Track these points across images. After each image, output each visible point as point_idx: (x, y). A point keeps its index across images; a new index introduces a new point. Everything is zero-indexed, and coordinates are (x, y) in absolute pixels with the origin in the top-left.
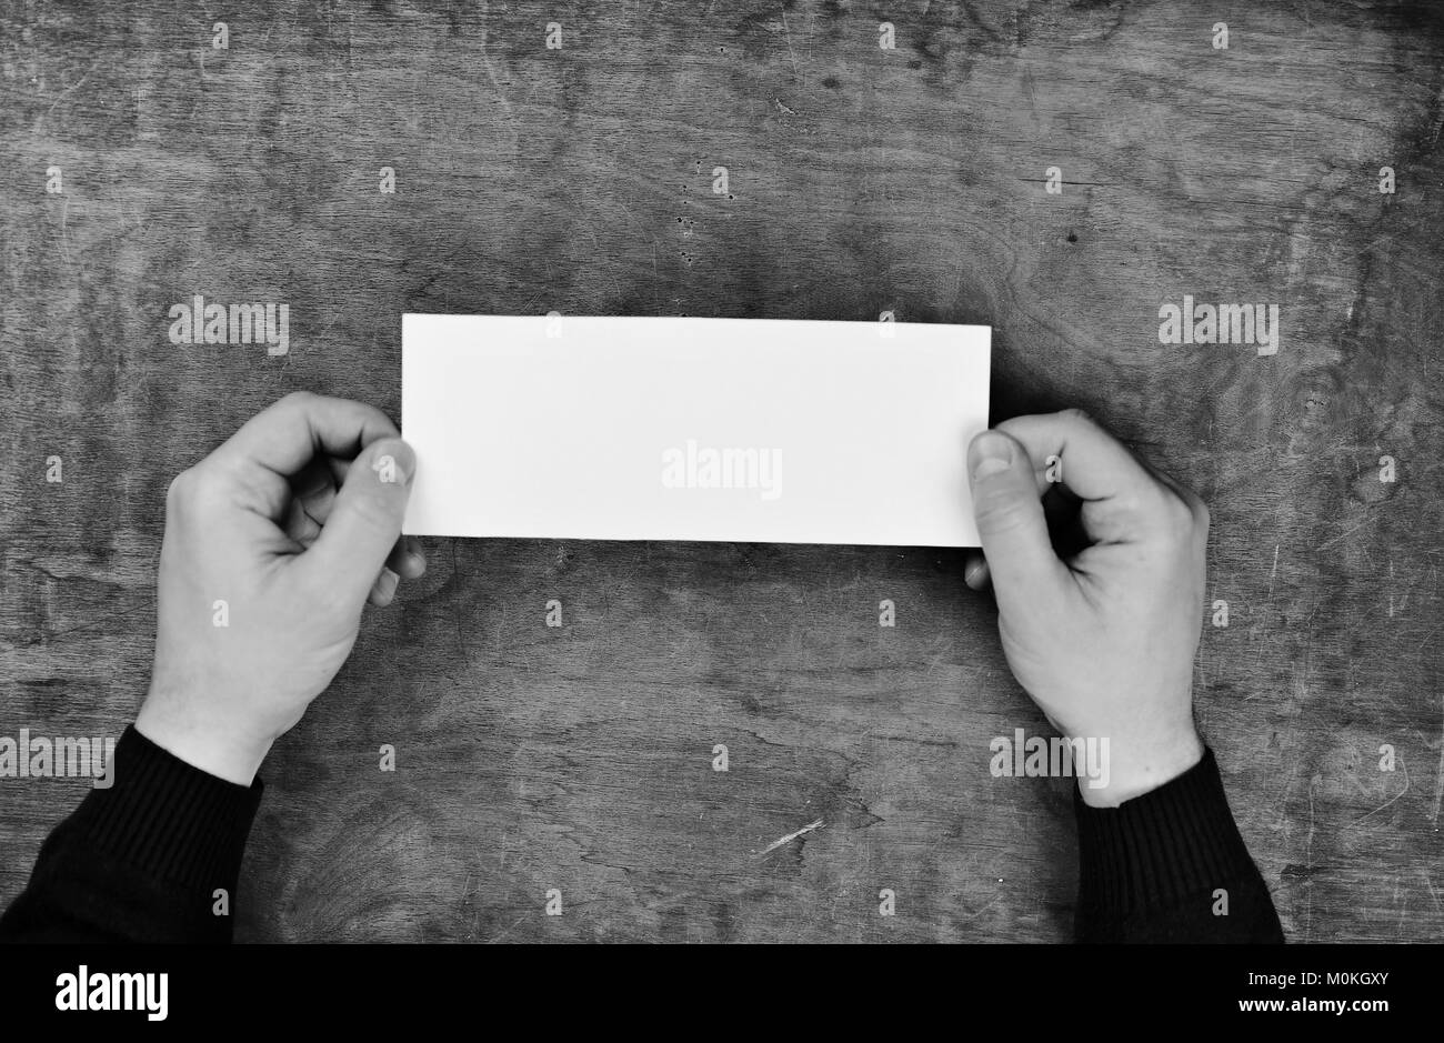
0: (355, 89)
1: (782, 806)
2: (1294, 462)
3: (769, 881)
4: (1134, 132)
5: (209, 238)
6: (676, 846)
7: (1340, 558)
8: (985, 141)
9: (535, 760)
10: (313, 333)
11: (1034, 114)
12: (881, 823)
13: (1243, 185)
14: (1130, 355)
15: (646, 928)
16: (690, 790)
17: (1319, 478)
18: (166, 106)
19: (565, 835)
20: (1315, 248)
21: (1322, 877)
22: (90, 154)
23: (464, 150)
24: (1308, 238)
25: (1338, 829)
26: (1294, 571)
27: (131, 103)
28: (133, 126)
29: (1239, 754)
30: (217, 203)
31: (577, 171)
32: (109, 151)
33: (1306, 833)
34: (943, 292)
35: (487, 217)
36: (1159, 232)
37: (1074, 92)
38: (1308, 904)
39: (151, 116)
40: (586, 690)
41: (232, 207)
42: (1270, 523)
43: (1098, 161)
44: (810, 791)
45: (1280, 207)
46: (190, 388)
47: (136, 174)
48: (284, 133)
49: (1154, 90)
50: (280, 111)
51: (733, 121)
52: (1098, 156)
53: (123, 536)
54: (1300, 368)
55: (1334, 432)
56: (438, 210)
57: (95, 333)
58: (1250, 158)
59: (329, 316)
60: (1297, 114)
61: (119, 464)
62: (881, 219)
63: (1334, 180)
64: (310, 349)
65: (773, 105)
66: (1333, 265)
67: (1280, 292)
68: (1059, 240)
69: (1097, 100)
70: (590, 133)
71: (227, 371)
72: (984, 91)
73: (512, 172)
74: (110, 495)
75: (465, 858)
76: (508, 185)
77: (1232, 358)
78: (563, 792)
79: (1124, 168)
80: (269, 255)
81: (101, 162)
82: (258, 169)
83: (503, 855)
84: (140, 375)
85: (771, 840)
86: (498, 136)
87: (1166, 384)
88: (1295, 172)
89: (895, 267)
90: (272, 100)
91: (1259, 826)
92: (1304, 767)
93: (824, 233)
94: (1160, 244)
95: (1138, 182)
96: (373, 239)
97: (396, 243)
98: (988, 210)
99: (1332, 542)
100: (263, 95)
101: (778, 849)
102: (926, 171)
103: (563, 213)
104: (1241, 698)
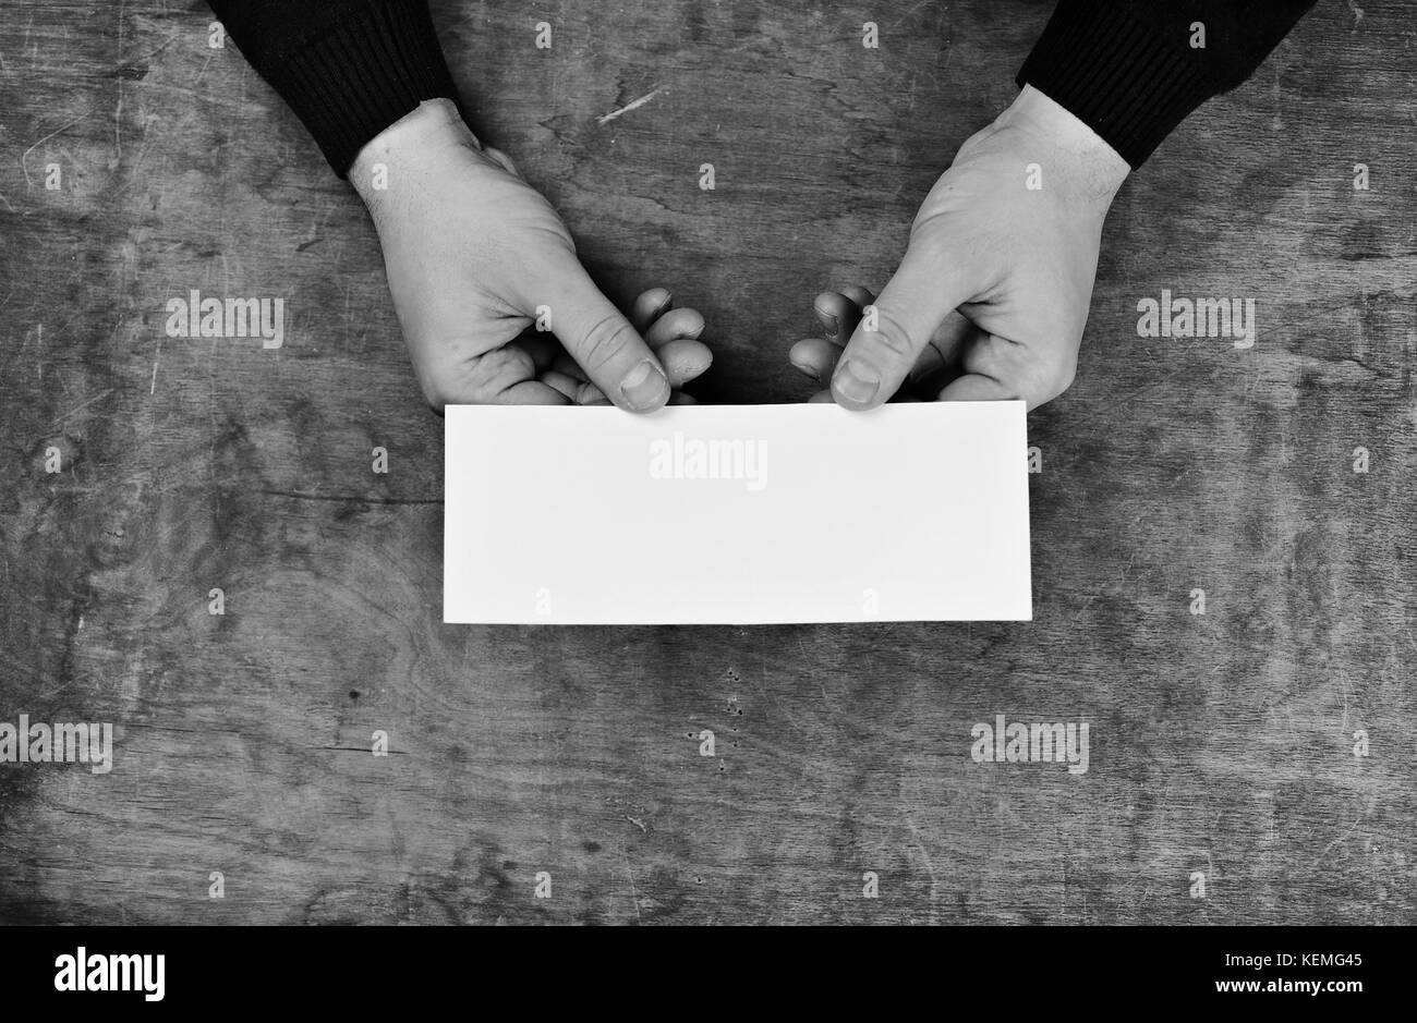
0: (1060, 840)
1: (639, 137)
2: (135, 476)
3: (651, 63)
4: (294, 800)
5: (1203, 694)
6: (744, 98)
7: (90, 382)
8: (440, 791)
9: (883, 184)
10: (1101, 601)
11: (392, 817)
12: (543, 120)
13: (186, 748)
14: (297, 581)
15: (772, 17)
16: (729, 152)
17: (111, 460)
18: (1246, 824)
19: (852, 108)
20: (116, 687)
21: (109, 69)
22: (1320, 776)
23: (953, 781)
24: (123, 697)
25: (93, 116)
26: (136, 369)
27: (1280, 827)
28: (1278, 804)
29: (189, 189)
30: (1195, 728)
31: (842, 761)
32: (1302, 779)
33: (124, 111)
34: (481, 642)
35: (929, 715)
36: (267, 701)
37: (353, 839)
38: (122, 43)
39: (1260, 814)
40: (832, 251)
41: (1181, 725)
42: (159, 415)
43: (329, 771)
44: (611, 151)
45: (149, 727)
46: (1222, 546)
47: (1275, 757)
48: (1129, 798)
49: (274, 841)
50: (1134, 820)
51: (689, 810)
52: (329, 777)
53: (1286, 401)
54: (131, 567)
55: (98, 505)
57: (1315, 600)
58: (181, 774)
59: (1085, 617)
60: (133, 818)
61: (1289, 472)
62: (542, 714)
64: (1103, 585)
65: (649, 827)
66: (98, 670)
67: (150, 643)
68: (367, 693)
69: (330, 831)
70: (829, 798)
71: (1185, 564)
72: (441, 841)
73: (906, 759)
74: (1300, 441)
75: (950, 86)
76: (910, 747)
77: (197, 578)
78: (853, 151)
79: (304, 763)
80: (1144, 678)
81: (1310, 768)
82: (1155, 763)
83: (913, 89)
84: (1271, 560)
85: (649, 104)
86: (920, 795)
87: (262, 553)
88: (136, 762)
89: (529, 667)
90: (1141, 830)
91: (169, 118)
92: (126, 177)
93: (598, 701)
94: (268, 690)
95: (289, 751)
96: (1042, 695)
97: (1020, 690)
98: (437, 723)
99: (99, 398)
100: (1151, 835)
101: (643, 95)
102: (499, 762)
103: (855, 720)
104: (188, 245)
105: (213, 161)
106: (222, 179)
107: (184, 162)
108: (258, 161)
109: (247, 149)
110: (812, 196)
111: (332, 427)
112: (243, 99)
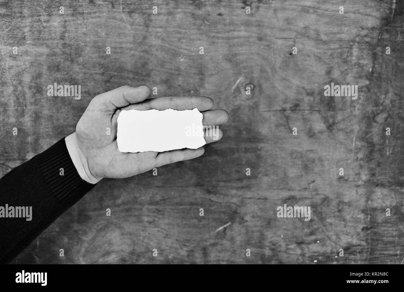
0: (86, 25)
1: (219, 219)
2: (358, 113)
3: (217, 240)
4: (306, 23)
5: (48, 70)
6: (190, 232)
7: (372, 139)
8: (264, 28)
9: (149, 211)
11: (278, 20)
12: (247, 222)
13: (338, 36)
14: (309, 86)
15: (183, 256)
17: (365, 117)
18: (33, 33)
19: (159, 231)
20: (360, 52)
21: (372, 230)
22: (13, 48)
23: (118, 40)
24: (357, 49)
25: (376, 216)
26: (359, 144)
27: (24, 33)
28: (25, 39)
29: (347, 196)
30: (50, 60)
31: (150, 44)
32: (18, 47)
33: (367, 218)
35: (126, 59)
36: (315, 50)
37: (289, 13)
38: (369, 237)
39: (30, 36)
40: (162, 190)
41: (54, 60)
42: (352, 131)
45: (349, 41)
46: (45, 112)
47: (26, 53)
48: (67, 39)
49: (311, 11)
50: (66, 32)
51: (193, 27)
52: (296, 30)
53: (29, 155)
55: (368, 104)
56: (112, 58)
57: (18, 98)
58: (339, 28)
60: (352, 15)
61: (27, 135)
62: (237, 52)
63: (364, 33)
65: (204, 22)
66: (365, 57)
67: (350, 65)
68: (287, 55)
69: (295, 15)
70: (153, 33)
71: (56, 107)
72: (263, 14)
73: (132, 46)
74: (25, 144)
75: (131, 239)
76: (131, 49)
78: (157, 219)
79: (304, 33)
80: (65, 73)
82: (60, 49)
83: (141, 238)
84: (31, 109)
85: (217, 229)
86: (127, 36)
88: (352, 31)
89: (241, 65)
90: (63, 30)
91: (354, 216)
92: (366, 199)
93: (220, 57)
94: (316, 54)
95: (308, 37)
96: (94, 67)
97: (100, 68)
98: (267, 48)
99: (370, 135)
100: (60, 28)
101: (219, 232)
102: (248, 37)
103: (147, 56)
104: (347, 180)
105: (341, 205)
106: (338, 200)
107: (349, 204)
108: (328, 206)
109: (331, 209)
110: (169, 205)
111: (302, 130)
112: (333, 223)
